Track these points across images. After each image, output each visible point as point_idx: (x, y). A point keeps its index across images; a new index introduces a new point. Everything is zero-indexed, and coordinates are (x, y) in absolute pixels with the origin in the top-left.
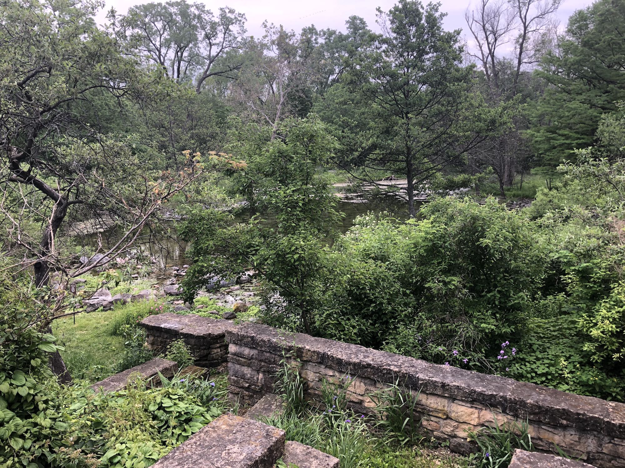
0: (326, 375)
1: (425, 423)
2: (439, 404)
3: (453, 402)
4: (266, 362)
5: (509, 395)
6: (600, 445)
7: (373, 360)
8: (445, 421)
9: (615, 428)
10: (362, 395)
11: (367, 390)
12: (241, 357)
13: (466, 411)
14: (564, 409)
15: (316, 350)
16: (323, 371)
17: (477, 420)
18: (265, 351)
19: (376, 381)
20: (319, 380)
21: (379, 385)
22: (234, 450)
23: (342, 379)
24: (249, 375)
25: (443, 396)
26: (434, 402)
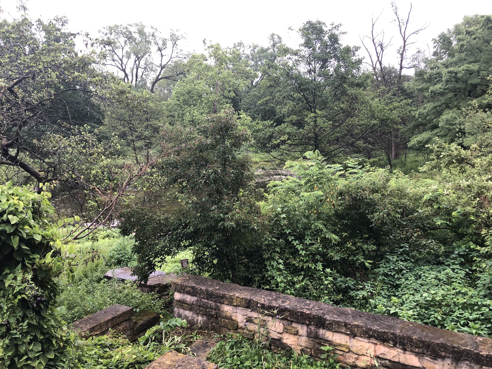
0: (252, 317)
2: (343, 340)
3: (354, 338)
4: (204, 307)
5: (398, 332)
7: (289, 305)
8: (347, 354)
9: (483, 359)
10: (281, 333)
11: (285, 328)
12: (184, 303)
13: (365, 345)
14: (442, 344)
15: (243, 297)
16: (250, 314)
17: (373, 353)
18: (203, 298)
19: (292, 322)
20: (247, 322)
21: (294, 325)
23: (265, 321)
24: (190, 318)
25: (346, 334)
26: (339, 339)
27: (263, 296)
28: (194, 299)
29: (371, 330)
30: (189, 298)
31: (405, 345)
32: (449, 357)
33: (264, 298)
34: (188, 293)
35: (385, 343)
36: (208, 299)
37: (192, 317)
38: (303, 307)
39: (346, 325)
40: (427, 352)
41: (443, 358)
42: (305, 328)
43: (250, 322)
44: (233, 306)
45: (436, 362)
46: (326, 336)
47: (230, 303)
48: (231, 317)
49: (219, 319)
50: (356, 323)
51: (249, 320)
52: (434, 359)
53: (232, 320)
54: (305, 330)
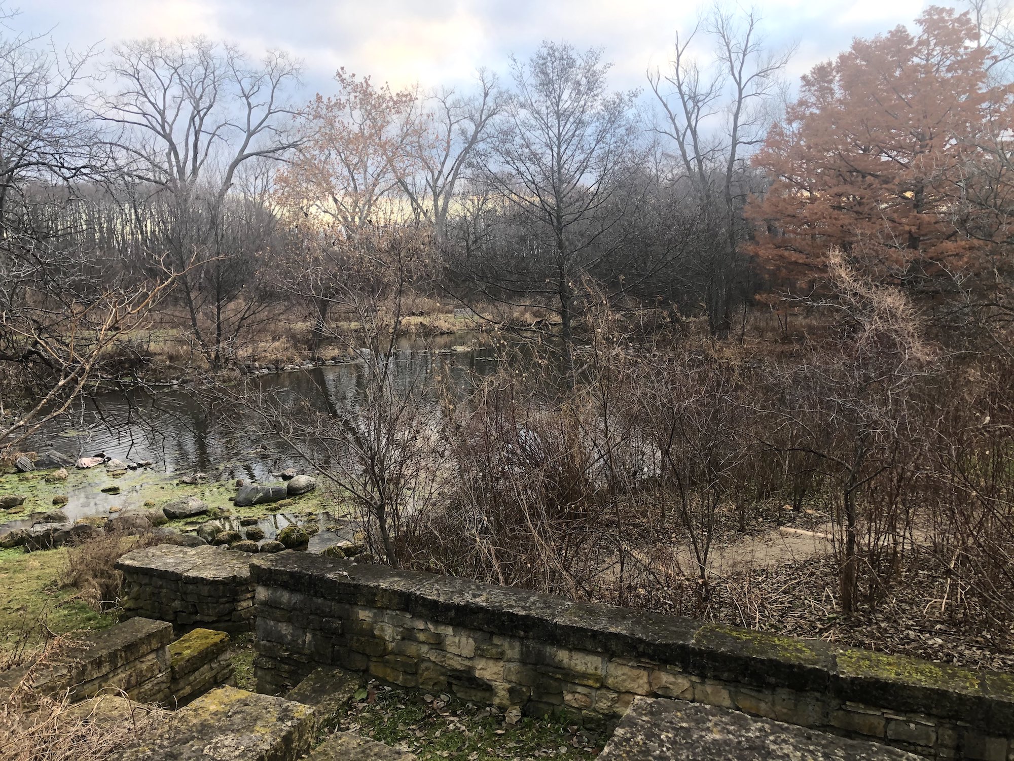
0: (414, 629)
1: (568, 697)
2: (589, 664)
3: (610, 661)
4: (317, 614)
5: (691, 643)
6: (826, 715)
7: (487, 599)
8: (599, 692)
9: (845, 686)
10: (470, 659)
11: (477, 649)
12: (276, 608)
13: (630, 673)
14: (770, 660)
15: (396, 587)
16: (409, 624)
17: (646, 687)
18: (316, 595)
19: (492, 634)
20: (403, 639)
21: (496, 641)
22: (226, 743)
23: (439, 635)
24: (289, 637)
25: (595, 653)
26: (583, 663)
27: (436, 586)
28: (297, 598)
29: (641, 641)
30: (285, 597)
31: (704, 667)
32: (783, 686)
33: (437, 590)
34: (285, 586)
35: (668, 667)
36: (325, 598)
37: (292, 635)
38: (513, 603)
39: (595, 635)
40: (745, 677)
41: (773, 688)
42: (517, 644)
43: (409, 639)
44: (376, 608)
45: (761, 696)
46: (556, 660)
47: (370, 604)
48: (372, 630)
49: (349, 637)
50: (612, 630)
51: (409, 635)
52: (757, 691)
53: (374, 636)
54: (517, 649)
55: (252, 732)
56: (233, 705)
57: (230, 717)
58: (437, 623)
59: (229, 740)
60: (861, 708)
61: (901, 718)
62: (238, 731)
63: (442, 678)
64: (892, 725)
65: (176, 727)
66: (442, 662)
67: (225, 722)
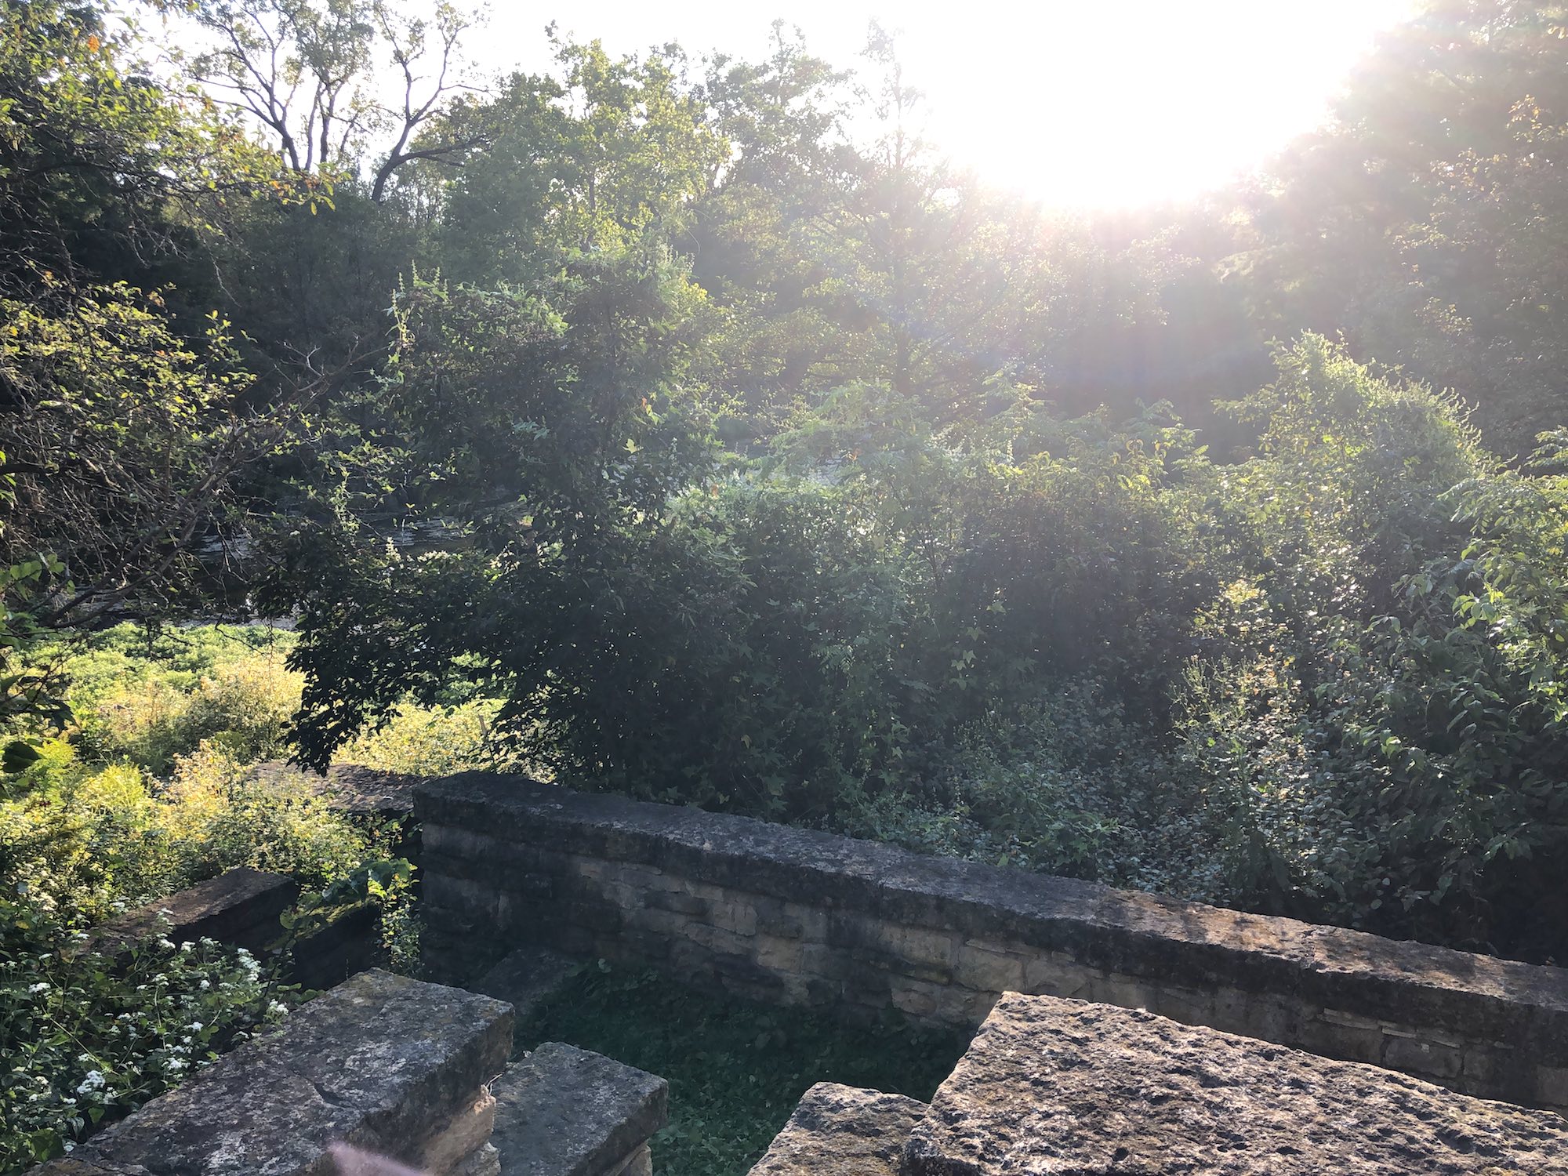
0: (665, 891)
1: (898, 998)
2: (931, 948)
3: (964, 944)
4: (515, 868)
6: (1293, 1028)
8: (946, 991)
9: (1325, 986)
11: (760, 922)
12: (452, 857)
13: (995, 963)
16: (657, 883)
18: (514, 839)
19: (784, 900)
20: (647, 907)
21: (789, 910)
22: (379, 1053)
23: (702, 900)
24: (473, 902)
25: (940, 930)
26: (920, 945)
27: (698, 827)
28: (484, 842)
29: (1013, 914)
30: (467, 841)
31: (1108, 956)
32: (1229, 985)
33: (700, 833)
34: (467, 825)
35: (1053, 954)
36: (528, 843)
37: (478, 899)
38: (816, 854)
39: (941, 903)
40: (1170, 972)
41: (1213, 987)
42: (822, 917)
43: (657, 907)
44: (606, 859)
45: (1194, 998)
46: (881, 941)
47: (598, 853)
48: (600, 893)
49: (564, 901)
51: (656, 901)
52: (1188, 992)
53: (603, 902)
54: (821, 925)
55: (417, 1040)
56: (388, 998)
57: (384, 1015)
58: (699, 882)
59: (383, 1049)
60: (1347, 1019)
61: (1409, 1036)
62: (395, 1035)
63: (707, 966)
64: (1394, 1046)
65: (303, 1028)
66: (708, 942)
67: (375, 1023)
